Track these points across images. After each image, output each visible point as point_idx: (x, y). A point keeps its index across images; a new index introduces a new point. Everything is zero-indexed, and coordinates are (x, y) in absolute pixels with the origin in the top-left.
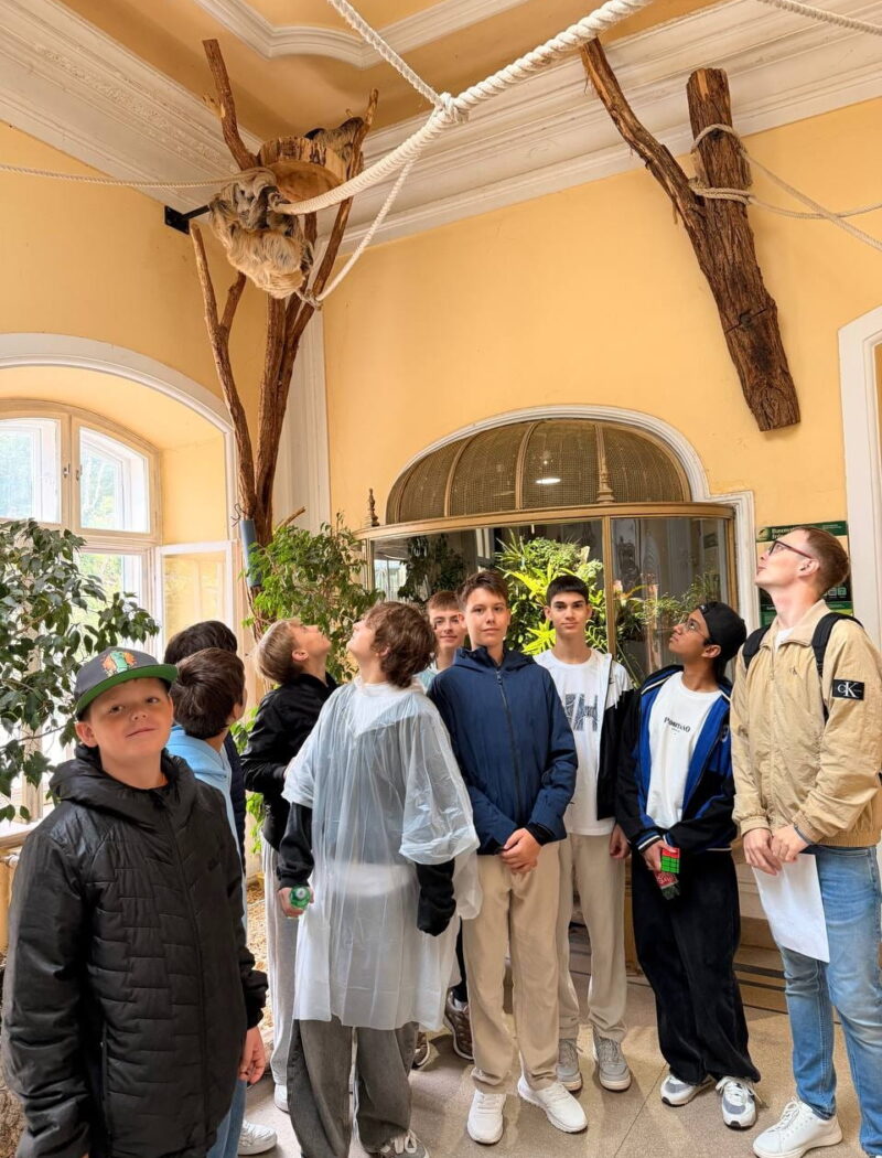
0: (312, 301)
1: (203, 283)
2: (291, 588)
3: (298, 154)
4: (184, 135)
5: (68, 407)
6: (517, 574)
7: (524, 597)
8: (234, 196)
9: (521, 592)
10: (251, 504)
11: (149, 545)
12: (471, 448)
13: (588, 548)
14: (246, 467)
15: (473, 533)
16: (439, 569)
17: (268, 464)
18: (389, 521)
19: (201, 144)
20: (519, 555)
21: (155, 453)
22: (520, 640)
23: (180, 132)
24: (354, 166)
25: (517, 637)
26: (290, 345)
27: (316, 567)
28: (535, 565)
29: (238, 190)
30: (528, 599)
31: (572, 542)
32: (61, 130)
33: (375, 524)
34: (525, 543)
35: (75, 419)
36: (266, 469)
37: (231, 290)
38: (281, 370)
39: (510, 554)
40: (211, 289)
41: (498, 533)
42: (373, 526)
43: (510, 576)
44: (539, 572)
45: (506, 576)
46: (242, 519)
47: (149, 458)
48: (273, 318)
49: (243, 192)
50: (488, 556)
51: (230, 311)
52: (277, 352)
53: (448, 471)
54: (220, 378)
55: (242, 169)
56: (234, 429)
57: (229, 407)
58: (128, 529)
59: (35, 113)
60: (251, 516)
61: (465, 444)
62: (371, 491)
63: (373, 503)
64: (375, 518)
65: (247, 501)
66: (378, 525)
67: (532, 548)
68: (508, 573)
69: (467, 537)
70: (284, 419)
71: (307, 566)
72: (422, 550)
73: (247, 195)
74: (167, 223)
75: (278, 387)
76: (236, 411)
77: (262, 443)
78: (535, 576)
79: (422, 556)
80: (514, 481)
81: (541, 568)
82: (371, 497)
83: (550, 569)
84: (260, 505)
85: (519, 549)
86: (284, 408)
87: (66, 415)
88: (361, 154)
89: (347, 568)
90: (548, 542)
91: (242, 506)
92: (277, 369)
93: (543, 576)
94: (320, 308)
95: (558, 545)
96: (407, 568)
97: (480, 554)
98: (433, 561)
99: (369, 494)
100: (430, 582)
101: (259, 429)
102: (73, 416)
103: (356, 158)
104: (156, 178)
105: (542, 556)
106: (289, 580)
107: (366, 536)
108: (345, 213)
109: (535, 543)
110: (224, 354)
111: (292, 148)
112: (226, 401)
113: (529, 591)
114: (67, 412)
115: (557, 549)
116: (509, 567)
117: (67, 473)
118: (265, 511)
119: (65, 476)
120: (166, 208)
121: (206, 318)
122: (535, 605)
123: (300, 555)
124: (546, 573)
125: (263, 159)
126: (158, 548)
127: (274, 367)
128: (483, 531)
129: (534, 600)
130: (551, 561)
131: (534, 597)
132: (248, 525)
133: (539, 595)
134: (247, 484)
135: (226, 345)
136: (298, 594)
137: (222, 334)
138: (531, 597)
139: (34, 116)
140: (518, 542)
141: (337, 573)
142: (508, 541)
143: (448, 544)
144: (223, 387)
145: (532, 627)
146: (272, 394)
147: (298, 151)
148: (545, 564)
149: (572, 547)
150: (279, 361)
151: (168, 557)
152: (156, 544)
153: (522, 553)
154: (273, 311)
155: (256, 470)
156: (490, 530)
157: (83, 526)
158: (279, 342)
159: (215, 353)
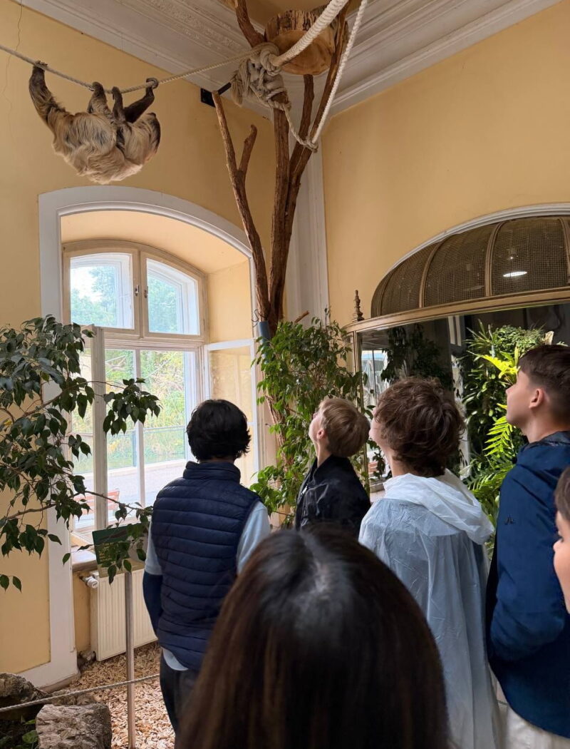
0: (309, 143)
1: (224, 137)
2: (285, 371)
3: (293, 25)
4: (212, 32)
5: (138, 245)
6: (486, 357)
7: (493, 377)
8: (248, 69)
9: (491, 373)
10: (266, 309)
11: (200, 344)
12: (443, 248)
13: (552, 333)
14: (261, 281)
15: (445, 321)
16: (416, 355)
17: (278, 278)
18: (373, 315)
19: (226, 38)
20: (488, 341)
21: (203, 277)
22: (491, 414)
23: (209, 30)
24: (340, 33)
25: (488, 412)
26: (294, 181)
27: (308, 354)
28: (503, 349)
29: (250, 64)
30: (497, 378)
31: (537, 328)
32: (119, 34)
33: (360, 318)
34: (493, 331)
35: (142, 253)
36: (277, 282)
37: (246, 142)
38: (287, 203)
39: (479, 340)
40: (229, 141)
41: (469, 322)
42: (359, 320)
43: (480, 359)
44: (507, 355)
45: (477, 359)
46: (260, 321)
47: (198, 280)
48: (279, 162)
49: (254, 65)
50: (459, 344)
51: (246, 159)
52: (283, 188)
53: (422, 270)
54: (240, 212)
55: (252, 46)
56: (252, 251)
57: (248, 235)
58: (186, 333)
59: (100, 22)
60: (266, 318)
61: (437, 246)
62: (357, 292)
63: (358, 302)
64: (360, 314)
65: (263, 307)
66: (363, 319)
67: (500, 335)
68: (478, 356)
69: (440, 326)
70: (291, 242)
71: (300, 353)
72: (401, 341)
73: (257, 67)
74: (202, 101)
75: (285, 217)
76: (253, 238)
77: (273, 262)
78: (503, 359)
79: (401, 345)
80: (483, 274)
81: (508, 351)
82: (357, 297)
83: (516, 352)
84: (273, 309)
85: (488, 336)
86: (290, 234)
87: (136, 251)
88: (346, 23)
89: (334, 354)
90: (515, 329)
91: (259, 311)
92: (284, 202)
93: (510, 358)
94: (316, 150)
95: (524, 331)
96: (389, 355)
97: (453, 342)
98: (410, 348)
99: (355, 295)
100: (408, 366)
101: (271, 250)
102: (141, 250)
103: (342, 26)
104: (193, 67)
105: (510, 341)
106: (284, 366)
107: (353, 329)
108: (334, 71)
109: (502, 331)
110: (241, 192)
111: (289, 20)
112: (246, 230)
113: (498, 371)
114: (136, 248)
115: (523, 335)
116: (480, 352)
117: (137, 292)
118: (277, 315)
119: (136, 295)
120: (202, 90)
121: (227, 165)
122: (503, 384)
123: (292, 344)
124: (513, 356)
125: (268, 36)
126: (205, 346)
127: (281, 201)
128: (454, 319)
129: (503, 379)
130: (517, 345)
131: (503, 376)
132: (263, 325)
133: (508, 375)
134: (263, 294)
135: (243, 185)
136: (291, 376)
137: (240, 177)
138: (500, 377)
139: (99, 24)
140: (486, 330)
141: (325, 359)
142: (477, 330)
143: (423, 334)
144: (243, 219)
145: (501, 403)
146: (281, 222)
147: (293, 22)
148: (513, 348)
149: (537, 332)
150: (285, 195)
151: (213, 352)
152: (205, 343)
153: (491, 339)
154: (280, 156)
155: (269, 283)
156: (460, 318)
157: (151, 331)
158: (285, 180)
159: (235, 192)
